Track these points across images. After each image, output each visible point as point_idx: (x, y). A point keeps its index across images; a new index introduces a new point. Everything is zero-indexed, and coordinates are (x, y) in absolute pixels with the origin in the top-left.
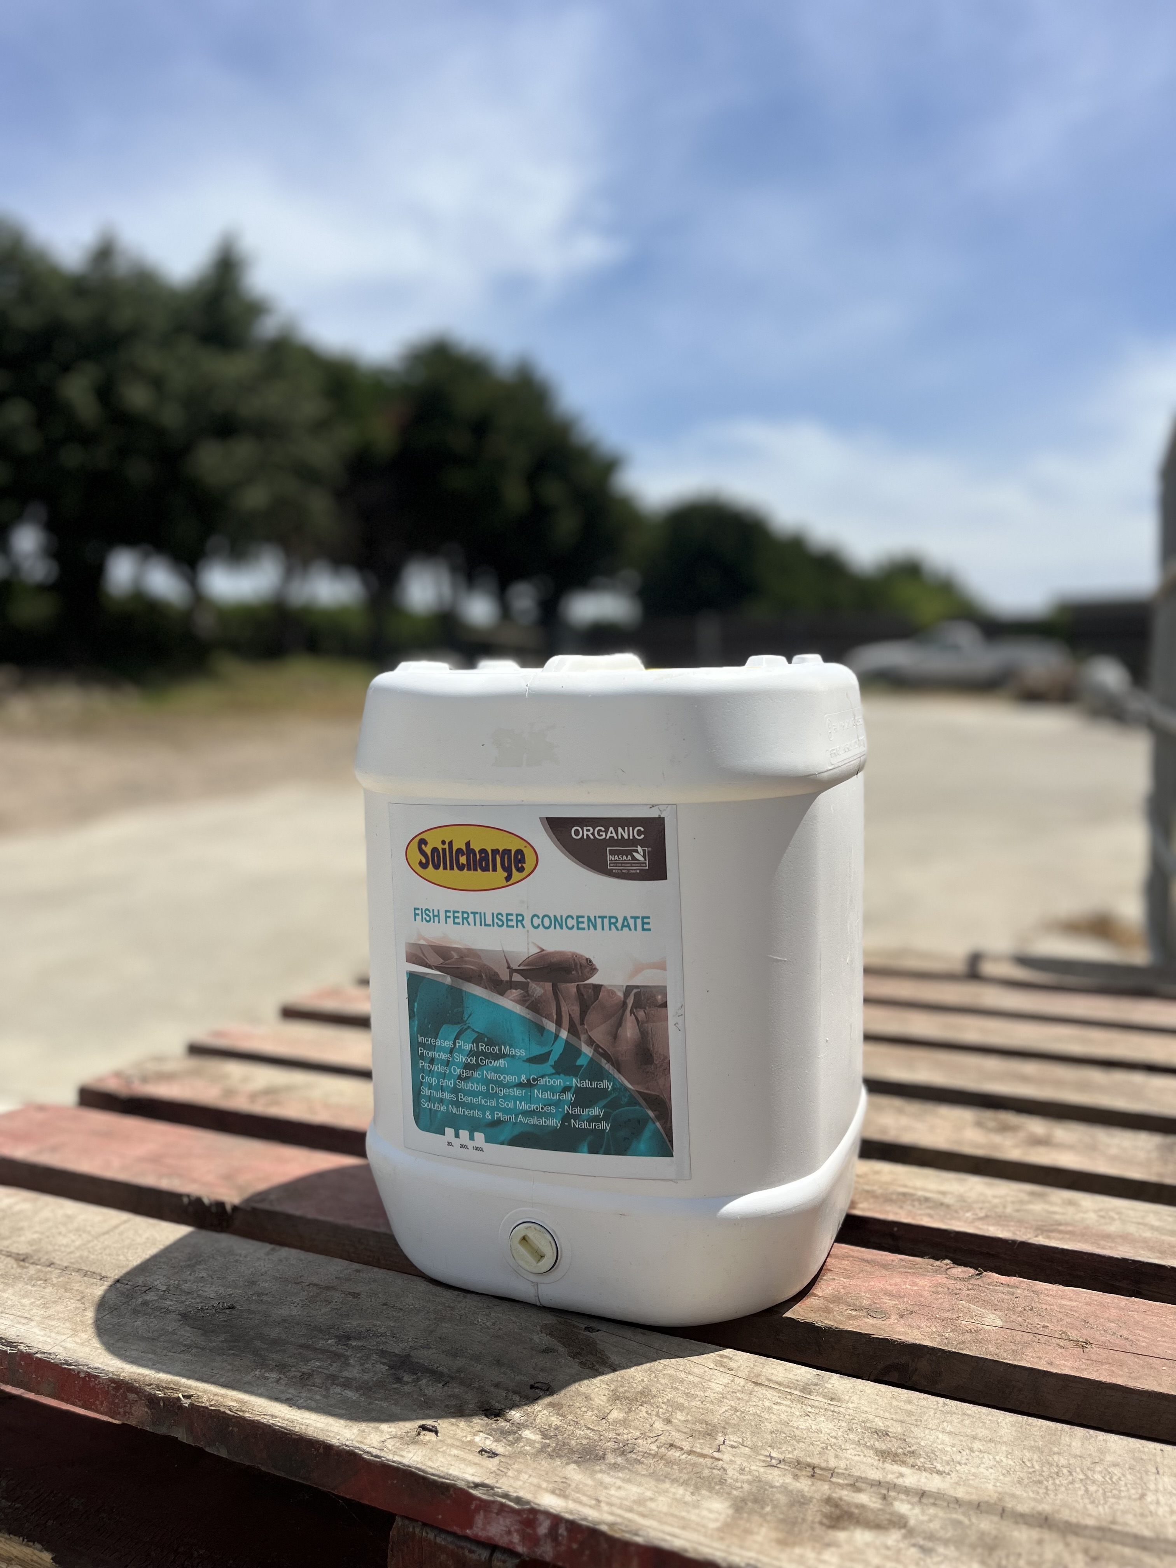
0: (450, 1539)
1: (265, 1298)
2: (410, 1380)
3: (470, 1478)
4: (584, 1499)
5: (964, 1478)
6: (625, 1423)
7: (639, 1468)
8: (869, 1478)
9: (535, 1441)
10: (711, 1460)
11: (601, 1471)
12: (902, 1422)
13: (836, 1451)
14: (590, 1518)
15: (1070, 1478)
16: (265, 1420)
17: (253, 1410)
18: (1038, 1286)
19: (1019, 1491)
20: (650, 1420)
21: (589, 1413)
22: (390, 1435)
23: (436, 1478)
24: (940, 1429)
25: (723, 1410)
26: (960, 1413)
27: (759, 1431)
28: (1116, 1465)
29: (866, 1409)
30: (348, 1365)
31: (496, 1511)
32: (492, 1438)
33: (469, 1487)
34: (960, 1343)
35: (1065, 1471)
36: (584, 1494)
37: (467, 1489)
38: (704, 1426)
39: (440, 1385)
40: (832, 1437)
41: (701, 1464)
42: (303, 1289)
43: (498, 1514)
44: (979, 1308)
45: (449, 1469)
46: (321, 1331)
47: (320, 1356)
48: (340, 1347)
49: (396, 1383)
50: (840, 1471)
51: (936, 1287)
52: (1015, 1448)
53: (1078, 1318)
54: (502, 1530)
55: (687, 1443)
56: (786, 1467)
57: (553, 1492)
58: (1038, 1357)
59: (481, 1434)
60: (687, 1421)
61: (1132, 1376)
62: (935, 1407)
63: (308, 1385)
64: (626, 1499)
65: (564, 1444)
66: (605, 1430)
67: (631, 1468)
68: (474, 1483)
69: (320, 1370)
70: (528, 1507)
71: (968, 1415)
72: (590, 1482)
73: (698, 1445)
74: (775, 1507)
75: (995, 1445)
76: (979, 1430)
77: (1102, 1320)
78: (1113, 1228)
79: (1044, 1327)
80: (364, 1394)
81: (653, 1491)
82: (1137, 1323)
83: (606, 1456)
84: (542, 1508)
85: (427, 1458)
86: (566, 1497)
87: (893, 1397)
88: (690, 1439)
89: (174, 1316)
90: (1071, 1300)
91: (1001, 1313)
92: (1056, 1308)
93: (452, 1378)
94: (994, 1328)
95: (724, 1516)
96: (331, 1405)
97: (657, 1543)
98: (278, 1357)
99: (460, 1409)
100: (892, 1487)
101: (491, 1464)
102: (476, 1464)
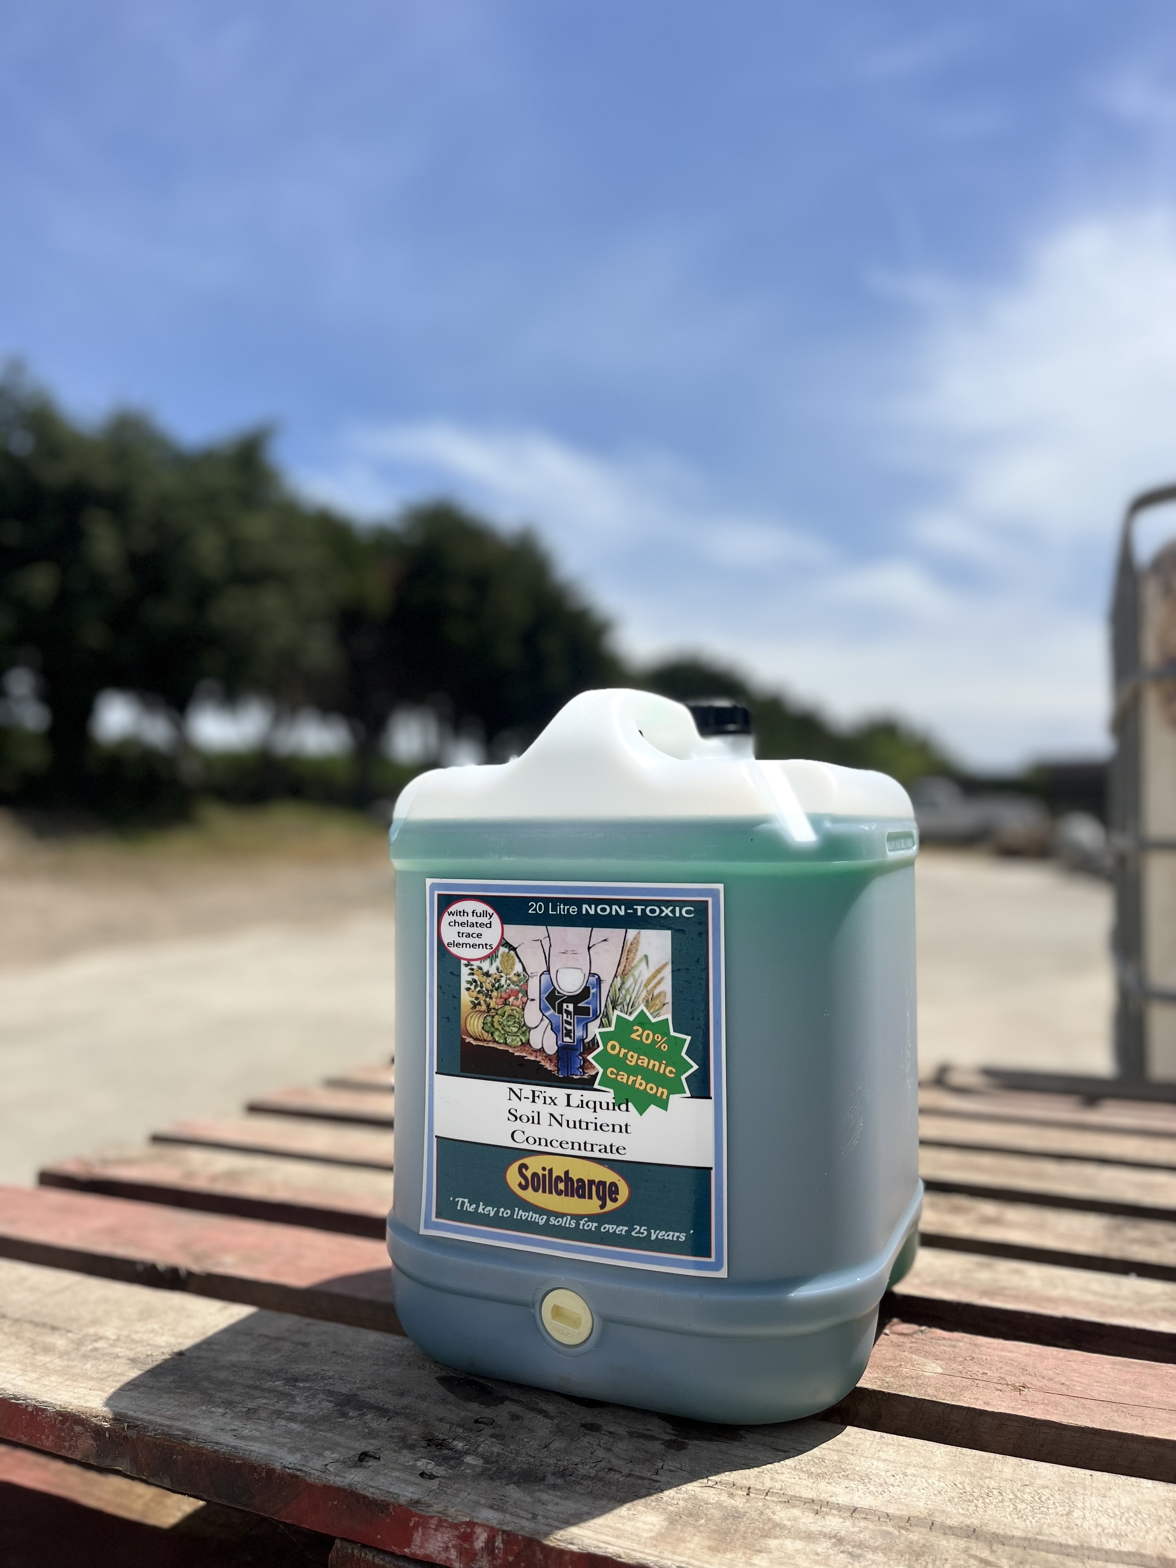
0: (388, 1559)
1: (215, 1346)
2: (355, 1415)
3: (409, 1497)
4: (522, 1513)
5: (896, 1497)
6: (566, 1452)
7: (577, 1487)
8: (803, 1496)
9: (476, 1466)
10: (649, 1481)
11: (540, 1490)
13: (772, 1473)
14: (525, 1529)
15: (1000, 1498)
16: (210, 1447)
17: (197, 1438)
18: (979, 1340)
19: (949, 1508)
20: (591, 1449)
21: (532, 1443)
22: (333, 1460)
23: (374, 1496)
26: (895, 1444)
27: (697, 1458)
28: (1045, 1487)
30: (295, 1402)
31: (434, 1527)
32: (433, 1463)
33: (406, 1503)
34: (900, 1387)
35: (995, 1492)
36: (522, 1510)
37: (407, 1506)
38: (644, 1453)
39: (385, 1420)
41: (639, 1485)
42: (253, 1340)
43: (436, 1530)
44: (921, 1358)
45: (389, 1489)
46: (269, 1374)
47: (267, 1395)
48: (287, 1387)
49: (341, 1418)
50: (775, 1491)
52: (947, 1473)
53: (1017, 1366)
54: (439, 1547)
55: (627, 1468)
56: (723, 1488)
57: (491, 1507)
58: (976, 1399)
59: (423, 1460)
60: (627, 1450)
61: (1065, 1414)
62: (872, 1439)
63: (253, 1418)
64: (562, 1513)
65: (505, 1468)
66: (546, 1457)
67: (569, 1488)
68: (411, 1500)
69: (266, 1406)
70: (466, 1520)
71: (904, 1446)
72: (528, 1499)
73: (637, 1470)
74: (708, 1520)
75: (929, 1470)
76: (914, 1458)
77: (1040, 1368)
78: (1056, 1293)
79: (984, 1373)
80: (308, 1426)
81: (590, 1507)
82: (1074, 1370)
83: (546, 1478)
84: (479, 1521)
86: (503, 1510)
88: (630, 1465)
89: (123, 1360)
90: (1011, 1352)
91: (942, 1363)
92: (996, 1358)
93: (397, 1414)
94: (934, 1374)
95: (658, 1527)
96: (276, 1436)
97: (593, 1550)
98: (225, 1395)
99: (404, 1439)
100: (827, 1504)
101: (431, 1484)
102: (416, 1484)
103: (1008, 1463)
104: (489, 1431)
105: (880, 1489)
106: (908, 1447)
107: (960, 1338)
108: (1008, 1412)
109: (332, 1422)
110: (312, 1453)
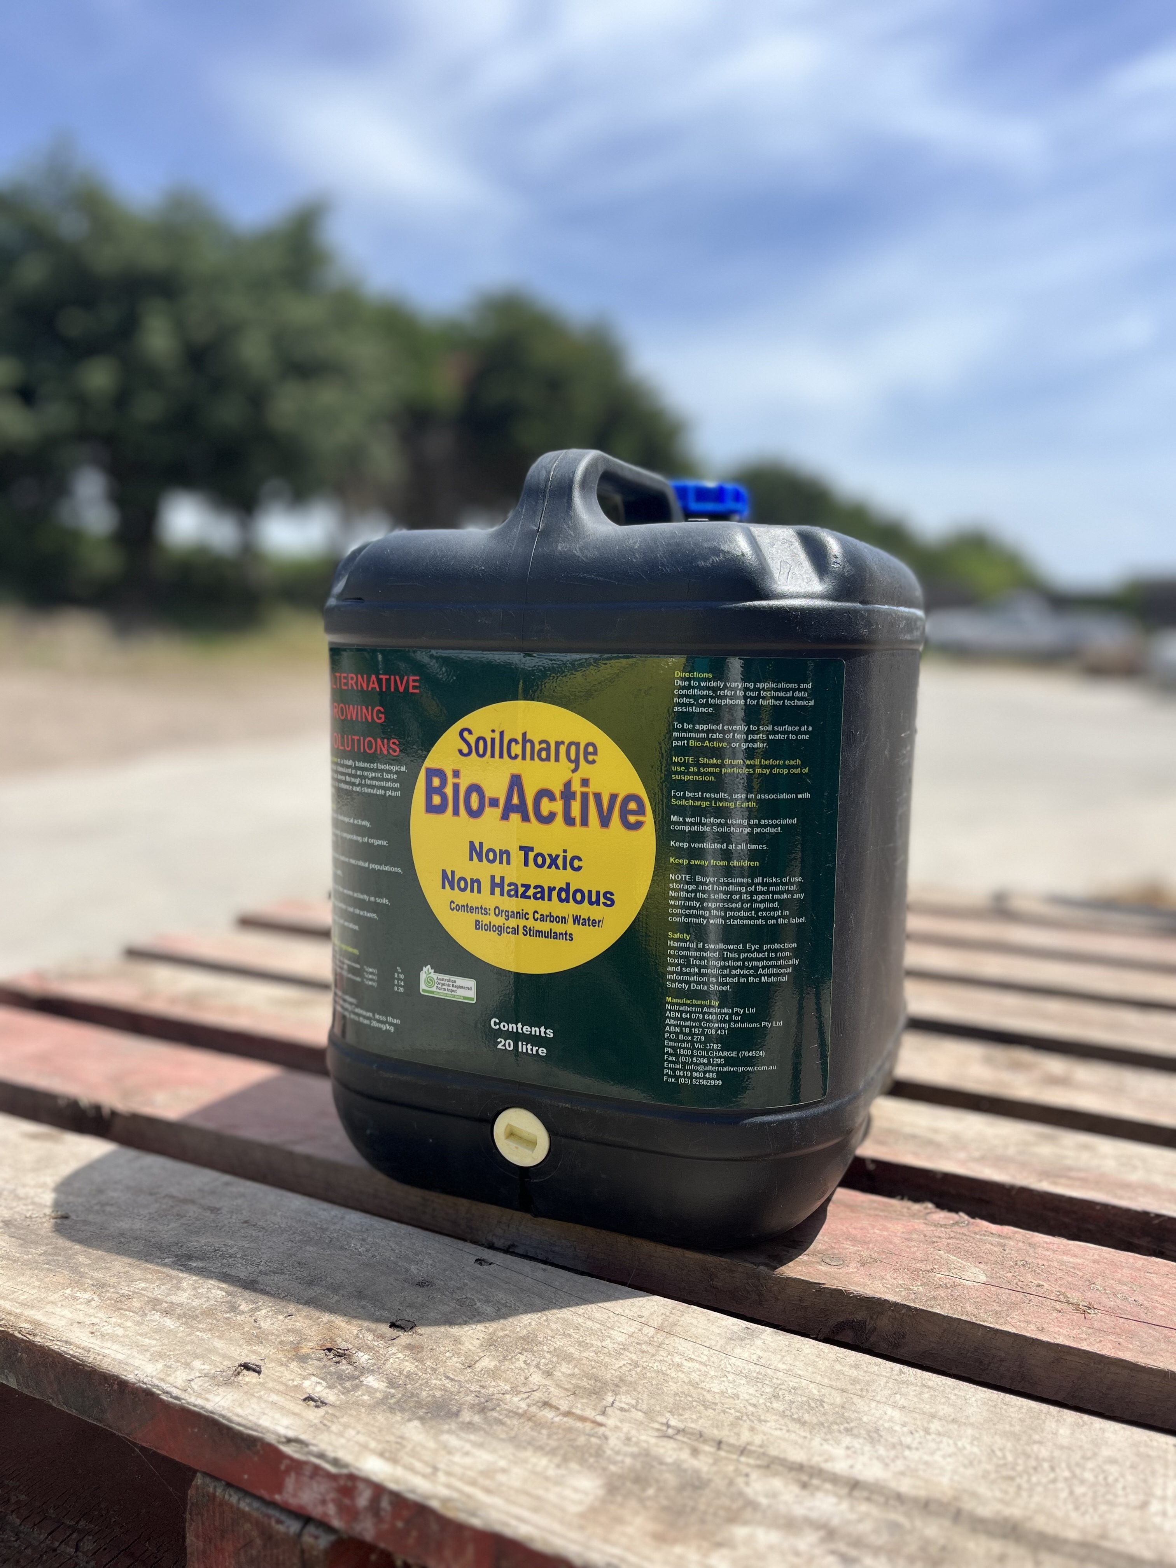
0: (256, 1504)
1: (108, 1209)
2: (246, 1309)
3: (282, 1431)
4: (418, 1465)
5: (912, 1467)
6: (494, 1374)
7: (498, 1429)
8: (789, 1459)
9: (376, 1390)
10: (592, 1425)
11: (450, 1432)
12: (843, 1391)
13: (753, 1422)
14: (419, 1491)
15: (1052, 1475)
16: (56, 1347)
17: (46, 1334)
18: (1036, 1239)
19: (983, 1490)
20: (526, 1371)
21: (454, 1359)
22: (201, 1373)
23: (241, 1428)
24: (890, 1403)
25: (621, 1364)
26: (919, 1384)
27: (660, 1392)
28: (1113, 1461)
29: (799, 1372)
30: (179, 1289)
31: (308, 1474)
32: (324, 1384)
33: (279, 1442)
34: (930, 1300)
35: (1046, 1465)
36: (420, 1460)
37: (277, 1444)
38: (592, 1382)
39: (281, 1317)
40: (750, 1404)
41: (578, 1430)
42: (156, 1201)
43: (310, 1478)
44: (960, 1260)
45: (260, 1419)
46: (160, 1248)
47: (149, 1276)
49: (229, 1312)
50: (754, 1448)
51: (910, 1233)
52: (984, 1433)
53: (1081, 1277)
54: (315, 1498)
55: (567, 1402)
56: (685, 1440)
57: (381, 1455)
58: (1027, 1322)
59: (314, 1379)
60: (573, 1375)
61: (1143, 1350)
62: (888, 1375)
63: (122, 1309)
64: (470, 1469)
65: (412, 1395)
66: (467, 1381)
67: (488, 1429)
68: (286, 1437)
69: (143, 1292)
70: (346, 1471)
71: (929, 1387)
72: (431, 1444)
74: (660, 1489)
75: (959, 1427)
76: (941, 1407)
77: (1112, 1282)
78: (1135, 1177)
79: (1039, 1286)
80: (185, 1323)
81: (508, 1459)
82: (1155, 1287)
83: (460, 1413)
84: (362, 1474)
85: (237, 1404)
86: (394, 1460)
87: (837, 1360)
88: (572, 1398)
90: (1075, 1256)
91: (986, 1267)
92: (1056, 1264)
94: (975, 1284)
95: (591, 1497)
96: (141, 1335)
97: (498, 1528)
98: (99, 1275)
99: (296, 1347)
100: (817, 1473)
101: (314, 1415)
102: (295, 1414)
103: (1065, 1420)
104: (405, 1339)
105: (892, 1453)
106: (935, 1390)
107: (1010, 1234)
108: (1067, 1343)
109: (215, 1319)
110: (178, 1361)
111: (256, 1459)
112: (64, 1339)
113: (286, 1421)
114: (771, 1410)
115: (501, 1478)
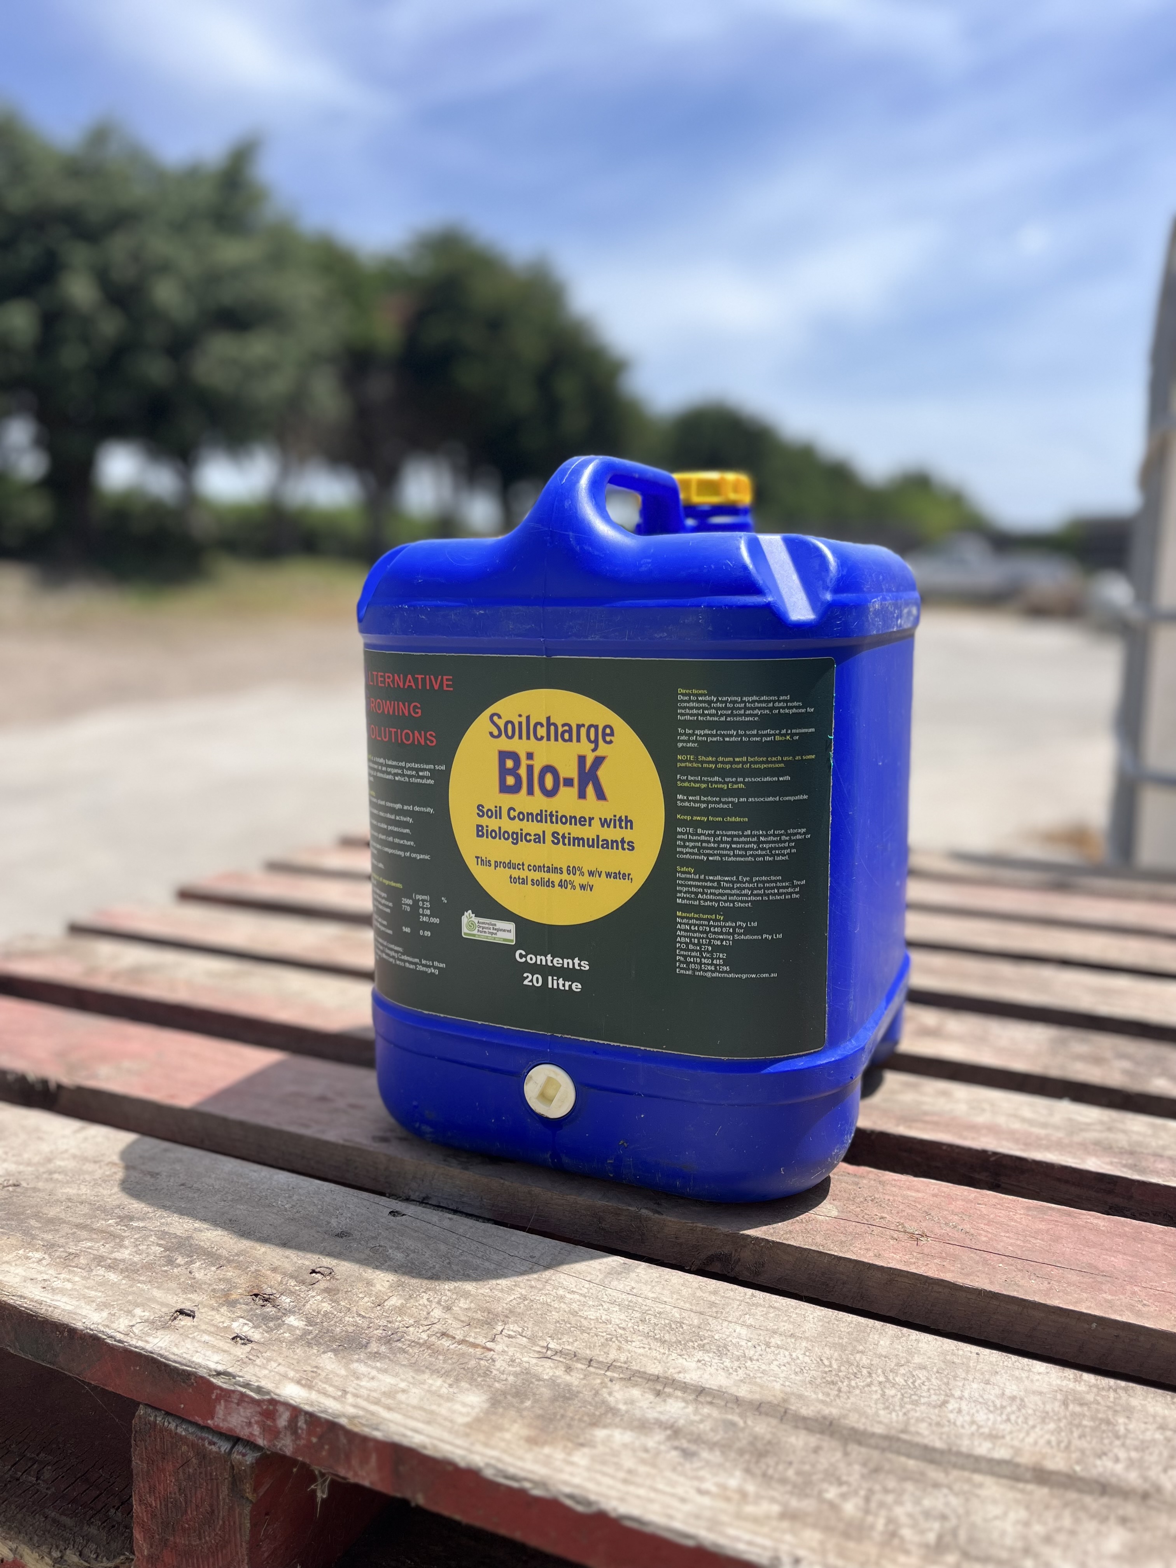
0: (191, 1429)
1: (56, 1176)
2: (182, 1263)
3: (213, 1366)
4: (330, 1390)
5: (751, 1375)
6: (400, 1310)
7: (401, 1357)
8: (648, 1372)
9: (297, 1328)
10: (482, 1350)
11: (359, 1361)
12: (701, 1313)
13: (620, 1342)
14: (330, 1411)
15: (869, 1380)
16: (12, 1301)
17: (2, 1290)
18: (886, 1176)
19: (809, 1393)
20: (429, 1307)
21: (366, 1299)
22: (142, 1319)
23: (176, 1365)
24: (740, 1322)
25: (512, 1298)
26: (768, 1306)
27: (543, 1320)
28: (923, 1368)
29: (665, 1299)
30: (121, 1246)
31: (236, 1401)
32: (251, 1324)
33: (210, 1376)
34: (787, 1233)
35: (865, 1371)
36: (331, 1385)
37: (208, 1377)
38: (485, 1314)
39: (214, 1269)
40: (620, 1328)
41: (470, 1355)
42: (100, 1168)
43: (238, 1404)
45: (192, 1356)
46: (104, 1211)
47: (95, 1236)
48: (119, 1227)
49: (167, 1266)
50: (619, 1364)
52: (815, 1344)
53: (920, 1209)
54: (243, 1421)
55: (462, 1332)
56: (561, 1359)
57: (299, 1382)
58: (868, 1250)
59: (241, 1320)
61: (963, 1271)
62: (741, 1299)
63: (70, 1266)
64: (375, 1391)
65: (328, 1331)
66: (378, 1317)
67: (392, 1357)
68: (216, 1371)
69: (89, 1251)
70: (268, 1397)
71: (774, 1308)
72: (343, 1372)
73: (473, 1335)
74: (536, 1401)
75: (796, 1340)
76: (783, 1324)
77: (947, 1212)
78: (980, 1119)
79: (882, 1218)
80: (128, 1277)
81: (409, 1382)
82: (982, 1216)
83: (369, 1345)
84: (282, 1399)
85: (173, 1344)
86: (310, 1387)
87: (701, 1288)
88: (467, 1328)
90: (918, 1191)
91: (839, 1204)
92: (900, 1199)
93: (229, 1261)
94: (827, 1218)
95: (477, 1410)
96: (88, 1288)
97: (397, 1439)
98: (49, 1237)
99: (226, 1294)
100: (672, 1383)
101: (241, 1351)
102: (225, 1351)
103: (886, 1333)
104: (323, 1284)
105: (736, 1364)
106: (779, 1309)
108: (898, 1267)
109: (154, 1272)
110: (122, 1310)
111: (191, 1390)
112: (19, 1293)
113: (216, 1357)
114: (637, 1332)
115: (401, 1397)
